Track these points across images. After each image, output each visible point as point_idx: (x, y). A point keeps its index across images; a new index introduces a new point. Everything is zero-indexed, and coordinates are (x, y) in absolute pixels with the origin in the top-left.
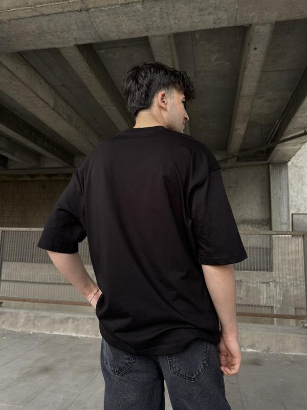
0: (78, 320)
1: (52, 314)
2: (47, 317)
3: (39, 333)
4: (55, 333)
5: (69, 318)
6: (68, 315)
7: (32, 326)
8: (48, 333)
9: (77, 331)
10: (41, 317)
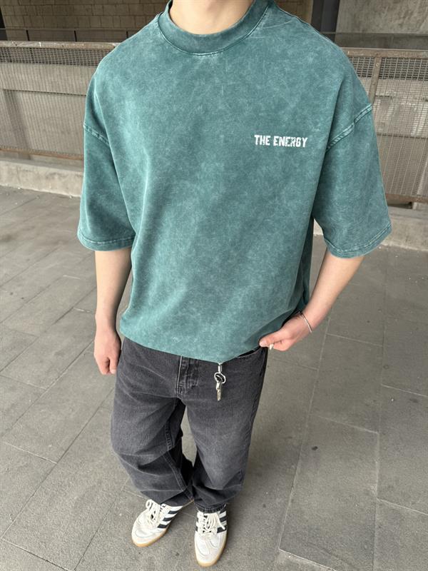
0: (64, 177)
1: (35, 167)
2: (30, 171)
3: (28, 190)
4: (44, 190)
5: (55, 174)
6: (52, 170)
7: (17, 181)
8: (37, 190)
9: (67, 189)
10: (24, 170)
